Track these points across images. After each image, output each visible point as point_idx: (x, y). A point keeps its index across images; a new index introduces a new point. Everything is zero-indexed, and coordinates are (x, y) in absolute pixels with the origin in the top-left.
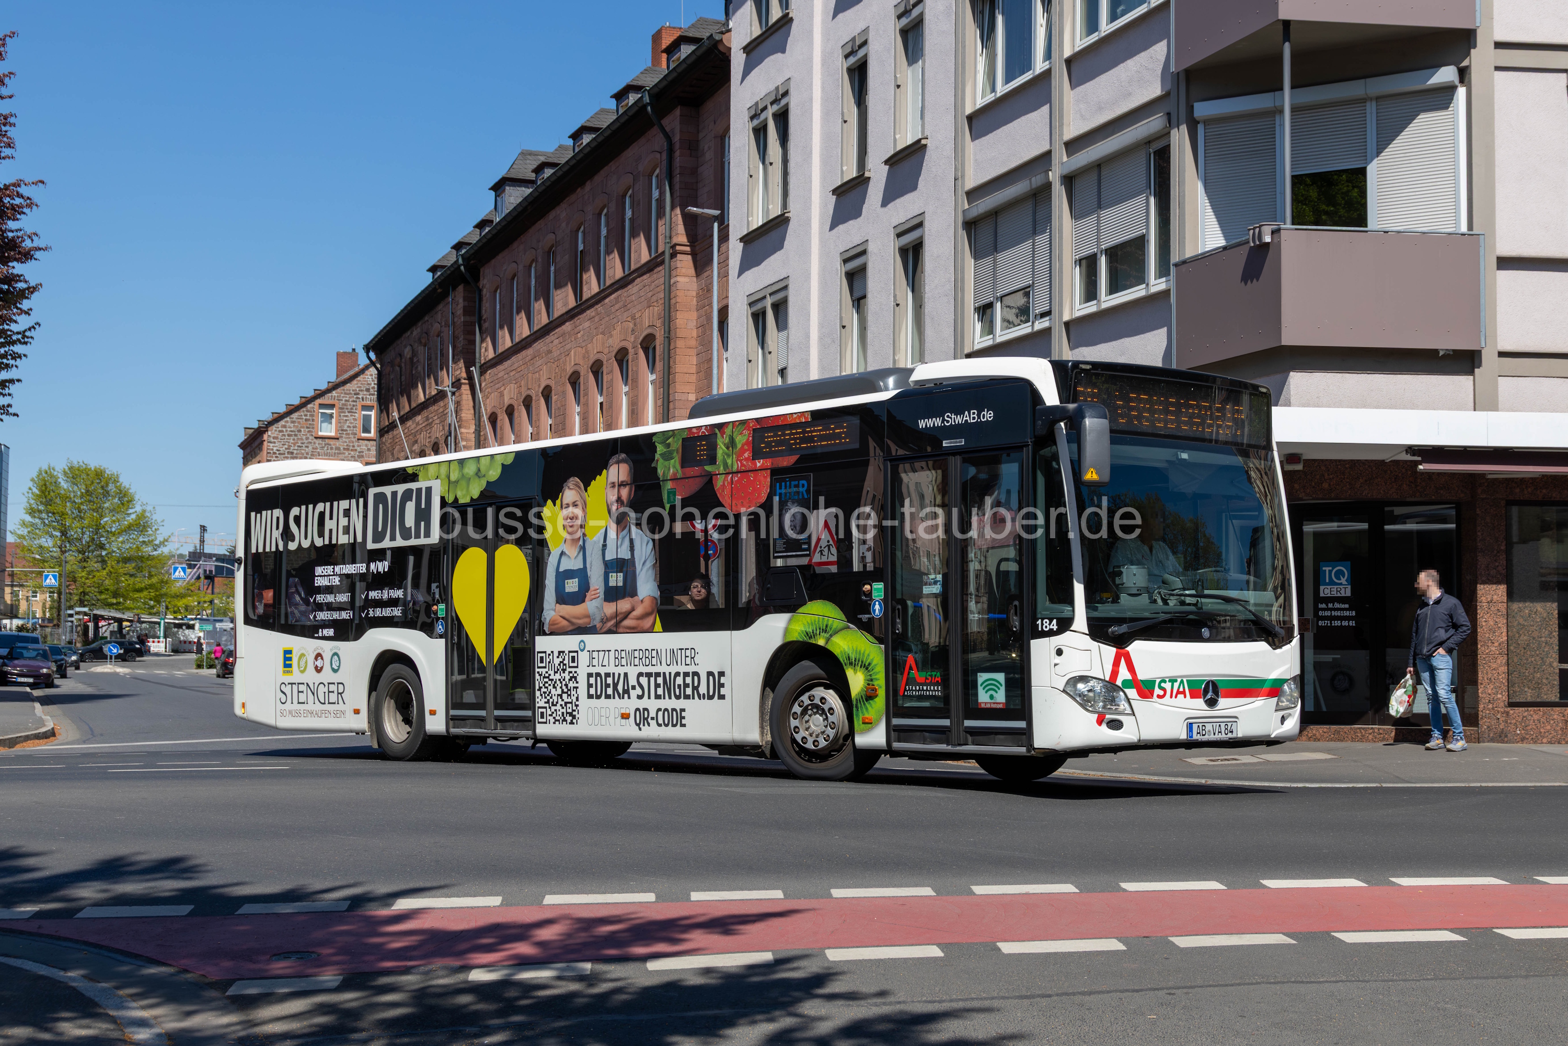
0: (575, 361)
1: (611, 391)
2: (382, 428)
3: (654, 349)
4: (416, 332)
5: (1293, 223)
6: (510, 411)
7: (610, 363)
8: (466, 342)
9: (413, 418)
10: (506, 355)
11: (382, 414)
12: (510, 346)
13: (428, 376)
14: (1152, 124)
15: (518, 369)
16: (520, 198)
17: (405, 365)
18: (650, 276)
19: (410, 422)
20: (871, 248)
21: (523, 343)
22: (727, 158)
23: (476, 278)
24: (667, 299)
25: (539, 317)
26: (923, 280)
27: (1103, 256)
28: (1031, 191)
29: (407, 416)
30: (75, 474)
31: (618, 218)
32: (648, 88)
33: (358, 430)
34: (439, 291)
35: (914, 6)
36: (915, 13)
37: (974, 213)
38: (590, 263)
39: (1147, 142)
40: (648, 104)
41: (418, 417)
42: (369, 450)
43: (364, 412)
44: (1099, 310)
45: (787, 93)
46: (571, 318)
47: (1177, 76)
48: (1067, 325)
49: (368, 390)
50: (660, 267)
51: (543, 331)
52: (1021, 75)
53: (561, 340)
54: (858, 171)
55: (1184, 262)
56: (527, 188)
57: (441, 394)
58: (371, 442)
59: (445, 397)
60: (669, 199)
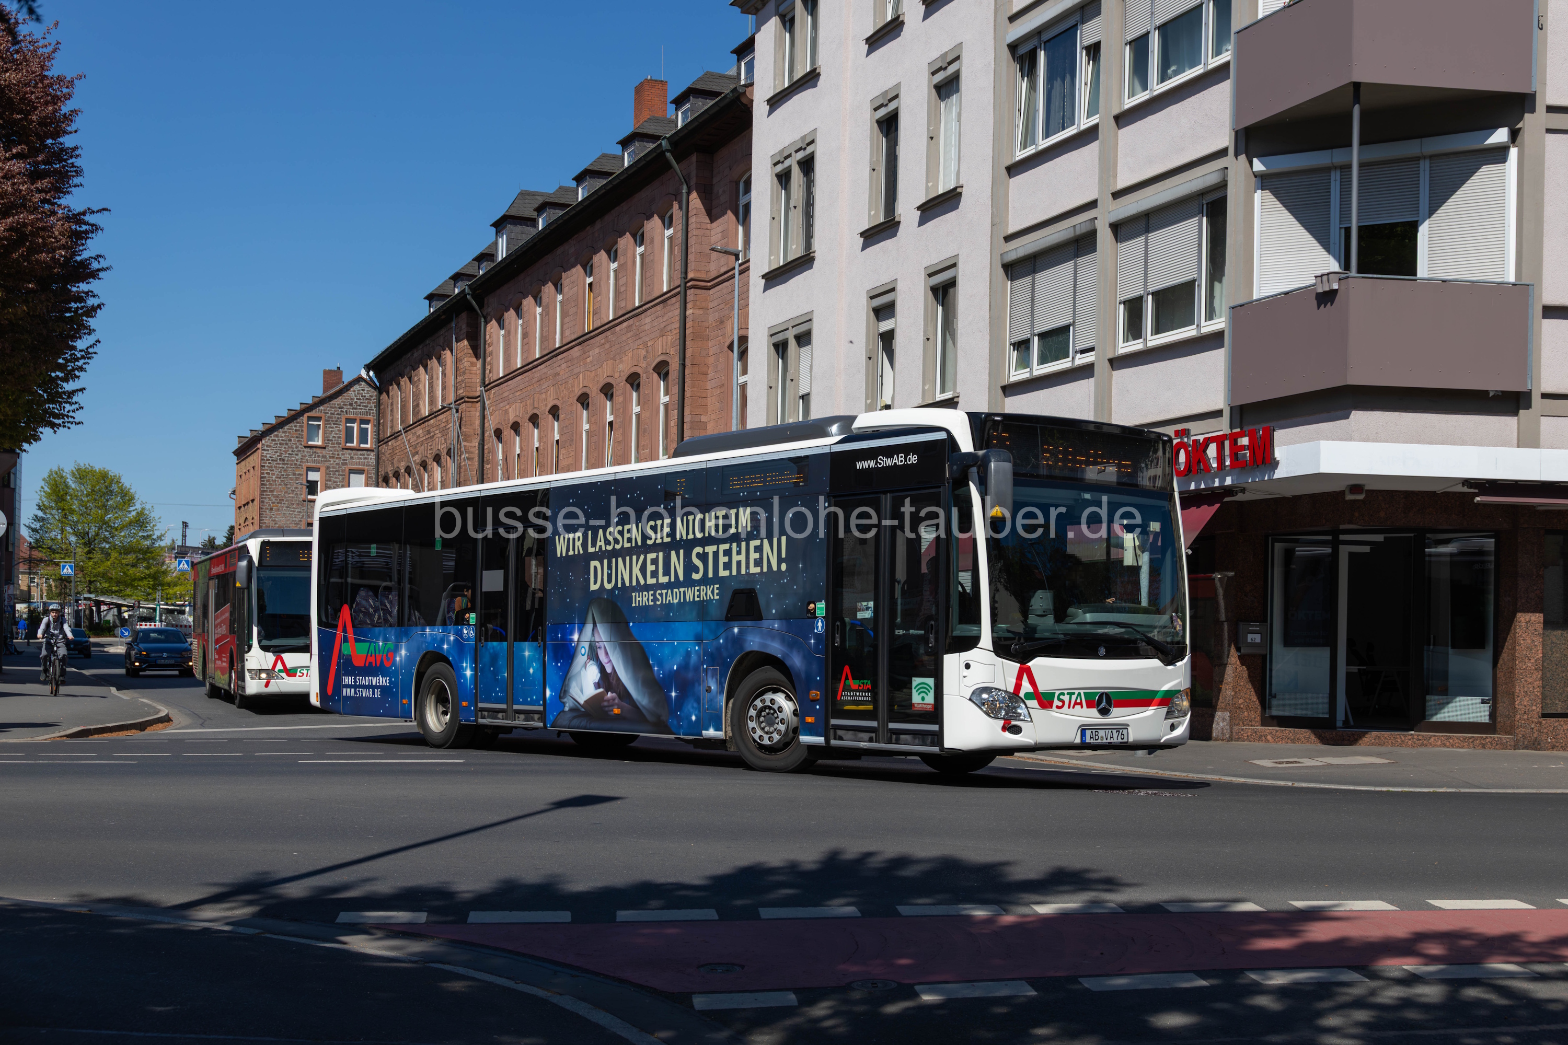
0: (583, 383)
1: (623, 412)
2: (381, 439)
3: (667, 374)
4: (417, 354)
5: (1359, 272)
6: (516, 427)
7: (621, 386)
8: (469, 364)
9: (413, 431)
10: (511, 376)
11: (381, 427)
12: (515, 368)
13: (429, 393)
14: (1208, 177)
15: (524, 390)
16: (525, 234)
17: (405, 384)
18: (664, 307)
19: (410, 435)
20: (899, 287)
21: (529, 366)
22: (742, 201)
23: (481, 306)
24: (682, 329)
25: (546, 343)
26: (955, 316)
27: (1150, 297)
28: (1074, 237)
29: (407, 429)
30: (82, 475)
31: (630, 254)
32: (667, 136)
33: (342, 440)
34: (443, 317)
35: (950, 63)
36: (951, 69)
37: (1012, 256)
38: (599, 294)
39: (1201, 194)
40: (668, 151)
41: (419, 431)
42: (352, 458)
43: (348, 425)
44: (1146, 349)
45: (813, 142)
46: (580, 344)
47: (1237, 133)
48: (1111, 361)
49: (351, 404)
50: (674, 300)
51: (551, 355)
52: (1063, 129)
53: (569, 363)
54: (886, 217)
55: (1242, 305)
56: (527, 226)
57: (445, 409)
58: (354, 451)
59: (448, 413)
60: (684, 238)
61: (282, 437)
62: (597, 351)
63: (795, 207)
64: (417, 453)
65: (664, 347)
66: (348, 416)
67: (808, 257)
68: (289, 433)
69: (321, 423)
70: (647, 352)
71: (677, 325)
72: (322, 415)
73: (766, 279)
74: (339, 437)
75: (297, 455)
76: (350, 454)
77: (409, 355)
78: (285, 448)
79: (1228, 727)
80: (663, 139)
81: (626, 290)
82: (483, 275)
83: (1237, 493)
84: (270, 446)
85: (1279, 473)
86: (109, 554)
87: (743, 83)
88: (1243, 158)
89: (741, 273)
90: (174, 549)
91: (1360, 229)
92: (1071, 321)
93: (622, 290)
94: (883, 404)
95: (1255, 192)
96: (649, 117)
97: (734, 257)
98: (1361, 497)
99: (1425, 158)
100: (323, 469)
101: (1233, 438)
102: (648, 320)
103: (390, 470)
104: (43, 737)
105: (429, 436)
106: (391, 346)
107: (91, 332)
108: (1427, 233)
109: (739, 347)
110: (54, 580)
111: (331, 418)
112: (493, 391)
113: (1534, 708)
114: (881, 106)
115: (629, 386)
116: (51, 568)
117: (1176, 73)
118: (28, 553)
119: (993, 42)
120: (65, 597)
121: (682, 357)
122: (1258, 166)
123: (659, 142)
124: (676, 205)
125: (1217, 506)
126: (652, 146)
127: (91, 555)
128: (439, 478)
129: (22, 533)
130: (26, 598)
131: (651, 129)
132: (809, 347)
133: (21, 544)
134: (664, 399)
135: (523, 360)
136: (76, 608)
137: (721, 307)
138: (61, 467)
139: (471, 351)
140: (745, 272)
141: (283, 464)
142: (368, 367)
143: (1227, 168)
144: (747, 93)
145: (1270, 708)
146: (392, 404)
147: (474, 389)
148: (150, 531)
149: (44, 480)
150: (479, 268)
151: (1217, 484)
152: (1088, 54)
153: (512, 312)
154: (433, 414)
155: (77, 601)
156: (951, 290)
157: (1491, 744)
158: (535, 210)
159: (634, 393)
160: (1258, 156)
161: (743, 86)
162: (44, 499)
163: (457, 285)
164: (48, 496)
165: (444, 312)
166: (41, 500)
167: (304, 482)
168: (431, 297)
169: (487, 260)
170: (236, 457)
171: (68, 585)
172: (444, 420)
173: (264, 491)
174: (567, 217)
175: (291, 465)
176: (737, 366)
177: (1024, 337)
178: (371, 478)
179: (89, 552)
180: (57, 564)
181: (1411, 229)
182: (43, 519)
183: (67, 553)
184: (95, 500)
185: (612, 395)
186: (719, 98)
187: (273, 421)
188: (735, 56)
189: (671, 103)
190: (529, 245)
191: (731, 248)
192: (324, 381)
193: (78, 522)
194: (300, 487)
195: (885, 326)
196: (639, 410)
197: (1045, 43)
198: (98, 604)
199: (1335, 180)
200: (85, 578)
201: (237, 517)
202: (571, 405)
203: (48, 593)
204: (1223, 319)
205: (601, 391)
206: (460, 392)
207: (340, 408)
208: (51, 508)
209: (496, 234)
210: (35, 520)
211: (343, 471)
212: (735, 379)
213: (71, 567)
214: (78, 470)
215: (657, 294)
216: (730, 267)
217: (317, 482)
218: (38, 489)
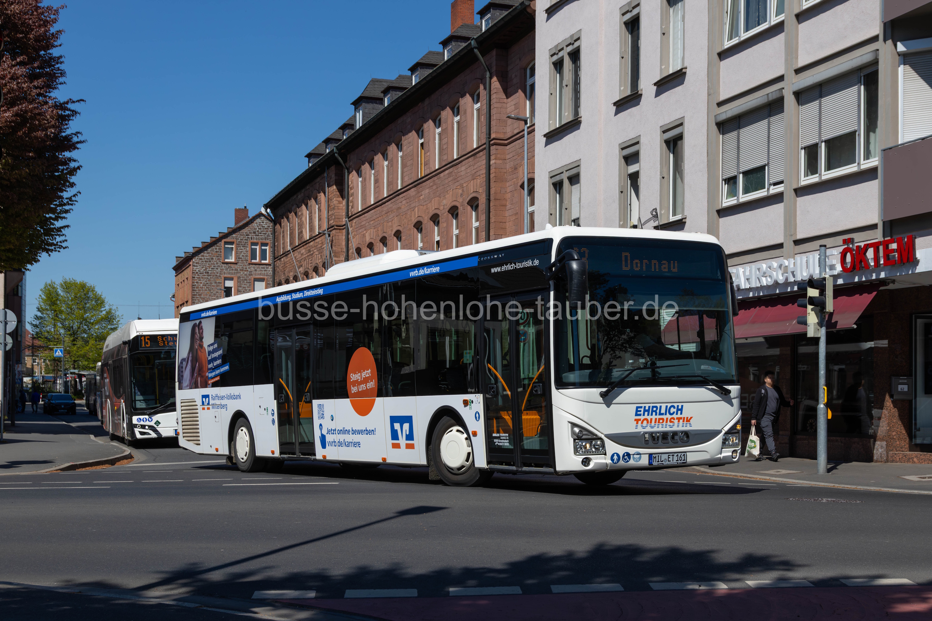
0: (418, 214)
1: (446, 234)
2: (276, 257)
3: (477, 206)
4: (300, 196)
6: (371, 246)
7: (444, 216)
8: (337, 202)
9: (298, 250)
10: (367, 210)
11: (276, 248)
12: (369, 205)
13: (309, 224)
14: (864, 56)
15: (377, 220)
16: (375, 110)
17: (293, 217)
18: (474, 159)
19: (296, 253)
20: (643, 140)
21: (380, 203)
22: (529, 82)
23: (345, 161)
24: (487, 174)
25: (391, 186)
26: (682, 161)
27: (823, 144)
28: (768, 102)
29: (294, 249)
30: (68, 286)
31: (449, 122)
32: (475, 37)
33: (249, 258)
34: (318, 169)
37: (723, 117)
38: (429, 151)
39: (860, 69)
40: (475, 48)
41: (303, 250)
42: (256, 270)
43: (252, 247)
44: (821, 181)
46: (415, 186)
47: (885, 24)
48: (796, 190)
49: (254, 233)
50: (481, 153)
51: (395, 194)
52: (759, 25)
53: (408, 201)
54: (631, 91)
55: (890, 148)
56: (377, 103)
57: (321, 234)
58: (257, 266)
59: (323, 237)
60: (488, 109)
61: (207, 257)
62: (427, 191)
63: (567, 86)
64: (301, 266)
65: (475, 187)
66: (253, 241)
67: (576, 121)
68: (212, 253)
69: (233, 246)
70: (463, 191)
71: (484, 171)
72: (234, 240)
73: (547, 137)
74: (246, 256)
75: (217, 269)
76: (254, 268)
77: (295, 197)
78: (209, 264)
79: (885, 452)
80: (472, 40)
81: (447, 148)
82: (346, 139)
83: (889, 284)
84: (198, 263)
85: (920, 269)
86: (88, 342)
88: (890, 42)
89: (529, 133)
92: (766, 162)
93: (444, 148)
94: (632, 225)
95: (899, 66)
96: (461, 24)
97: (523, 122)
100: (235, 279)
101: (886, 244)
102: (463, 168)
104: (44, 470)
105: (310, 254)
106: (282, 191)
107: (72, 185)
109: (528, 186)
110: (49, 361)
111: (241, 242)
112: (354, 221)
114: (627, 12)
115: (450, 215)
116: (46, 353)
118: (31, 342)
120: (57, 372)
121: (487, 194)
122: (901, 47)
123: (469, 42)
124: (482, 87)
125: (875, 293)
126: (464, 45)
127: (75, 343)
129: (27, 328)
130: (30, 373)
131: (464, 33)
132: (579, 185)
133: (26, 335)
134: (475, 224)
135: (375, 198)
136: (65, 379)
137: (514, 158)
138: (53, 281)
139: (338, 193)
140: (531, 133)
141: (209, 276)
142: (266, 206)
143: (878, 50)
144: (531, 6)
145: (915, 437)
146: (283, 232)
147: (341, 220)
148: (116, 324)
149: (41, 290)
150: (343, 135)
151: (874, 277)
153: (367, 165)
154: (313, 238)
155: (65, 375)
156: (679, 142)
158: (382, 92)
159: (454, 221)
160: (900, 41)
162: (42, 304)
163: (328, 147)
164: (44, 301)
165: (319, 166)
166: (39, 304)
167: (223, 288)
168: (309, 156)
169: (349, 129)
170: (174, 272)
171: (59, 364)
172: (320, 242)
173: (194, 295)
174: (405, 96)
175: (213, 276)
176: (527, 199)
177: (733, 175)
178: (268, 284)
179: (74, 340)
180: (51, 349)
182: (41, 318)
183: (58, 341)
184: (77, 303)
185: (438, 222)
186: (512, 9)
187: (200, 246)
189: (477, 13)
190: (378, 118)
191: (521, 116)
192: (236, 217)
193: (65, 319)
194: (219, 291)
195: (632, 169)
196: (458, 232)
198: (80, 376)
200: (71, 359)
202: (410, 229)
203: (46, 370)
204: (877, 159)
205: (430, 219)
206: (331, 222)
207: (247, 235)
208: (47, 309)
209: (355, 110)
210: (36, 319)
211: (249, 280)
212: (526, 209)
213: (61, 351)
214: (65, 283)
215: (469, 150)
216: (521, 129)
217: (231, 288)
218: (38, 296)
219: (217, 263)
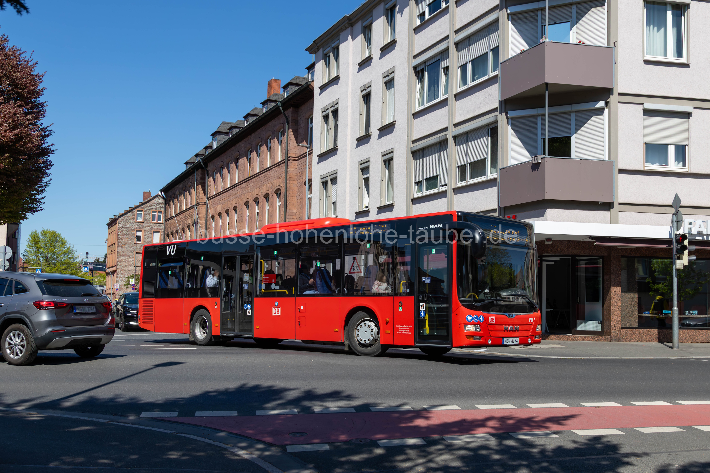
0: (247, 198)
1: (262, 209)
2: (166, 219)
3: (280, 194)
4: (181, 185)
5: (549, 155)
6: (220, 215)
9: (179, 216)
10: (218, 194)
11: (166, 215)
12: (220, 191)
13: (186, 201)
14: (490, 118)
15: (223, 200)
16: (223, 139)
17: (176, 201)
18: (279, 168)
19: (178, 217)
20: (371, 160)
21: (226, 191)
22: (310, 126)
23: (206, 167)
24: (286, 176)
25: (232, 181)
26: (393, 172)
27: (469, 165)
28: (439, 141)
29: (177, 215)
30: (45, 233)
33: (151, 220)
34: (191, 171)
35: (390, 74)
36: (391, 76)
37: (415, 149)
38: (253, 163)
39: (488, 125)
40: (280, 106)
41: (181, 216)
42: (155, 227)
43: (153, 213)
44: (467, 185)
45: (337, 103)
46: (245, 182)
47: (501, 102)
48: (454, 189)
49: (154, 205)
50: (283, 165)
51: (234, 186)
52: (435, 100)
53: (241, 190)
54: (366, 133)
55: (504, 168)
56: (225, 135)
57: (192, 208)
58: (156, 224)
59: (193, 209)
60: (287, 140)
61: (126, 218)
62: (252, 184)
63: (330, 129)
64: (180, 225)
65: (279, 183)
66: (153, 210)
67: (336, 149)
68: (130, 217)
69: (142, 213)
70: (272, 185)
71: (284, 175)
72: (143, 209)
73: (319, 157)
74: (149, 218)
75: (132, 225)
76: (154, 225)
77: (178, 186)
78: (127, 222)
80: (279, 102)
81: (264, 161)
82: (207, 155)
84: (122, 222)
87: (310, 80)
88: (503, 112)
89: (309, 154)
90: (82, 263)
91: (549, 139)
92: (438, 174)
93: (262, 161)
94: (365, 206)
96: (273, 93)
97: (306, 148)
98: (551, 243)
99: (573, 112)
100: (143, 231)
102: (273, 172)
103: (170, 231)
105: (185, 218)
106: (170, 183)
108: (574, 141)
109: (308, 184)
111: (146, 210)
112: (211, 200)
113: (618, 325)
114: (364, 90)
115: (265, 199)
117: (478, 78)
118: (23, 265)
119: (407, 66)
121: (286, 187)
123: (277, 103)
124: (284, 128)
126: (274, 104)
128: (189, 234)
129: (20, 256)
131: (274, 98)
132: (336, 184)
133: (20, 261)
134: (279, 203)
135: (223, 188)
137: (301, 168)
138: (36, 230)
139: (202, 191)
140: (311, 154)
141: (127, 229)
142: (161, 191)
143: (497, 116)
144: (312, 85)
146: (171, 205)
147: (203, 199)
148: (72, 255)
149: (29, 235)
150: (206, 152)
152: (444, 72)
154: (187, 210)
156: (391, 162)
157: (602, 339)
158: (228, 129)
159: (267, 202)
160: (509, 111)
161: (310, 81)
162: (30, 243)
163: (197, 158)
165: (192, 169)
166: (28, 243)
167: (135, 236)
168: (186, 163)
169: (209, 149)
170: (108, 226)
172: (191, 212)
173: (119, 240)
174: (241, 132)
175: (130, 229)
176: (308, 191)
177: (420, 180)
178: (162, 234)
179: (48, 264)
180: (34, 269)
181: (569, 138)
182: (29, 251)
183: (39, 264)
184: (51, 243)
185: (258, 202)
186: (301, 86)
187: (123, 212)
188: (307, 70)
189: (282, 88)
190: (226, 143)
191: (305, 145)
192: (144, 196)
193: (43, 252)
194: (133, 238)
195: (366, 176)
196: (269, 208)
197: (427, 66)
199: (539, 120)
201: (108, 250)
202: (242, 206)
204: (497, 174)
205: (254, 201)
206: (198, 200)
207: (150, 207)
208: (32, 247)
209: (213, 140)
210: (25, 251)
211: (151, 232)
212: (307, 196)
213: (40, 270)
214: (44, 231)
215: (276, 163)
216: (305, 152)
217: (140, 236)
218: (27, 239)
219: (132, 222)
